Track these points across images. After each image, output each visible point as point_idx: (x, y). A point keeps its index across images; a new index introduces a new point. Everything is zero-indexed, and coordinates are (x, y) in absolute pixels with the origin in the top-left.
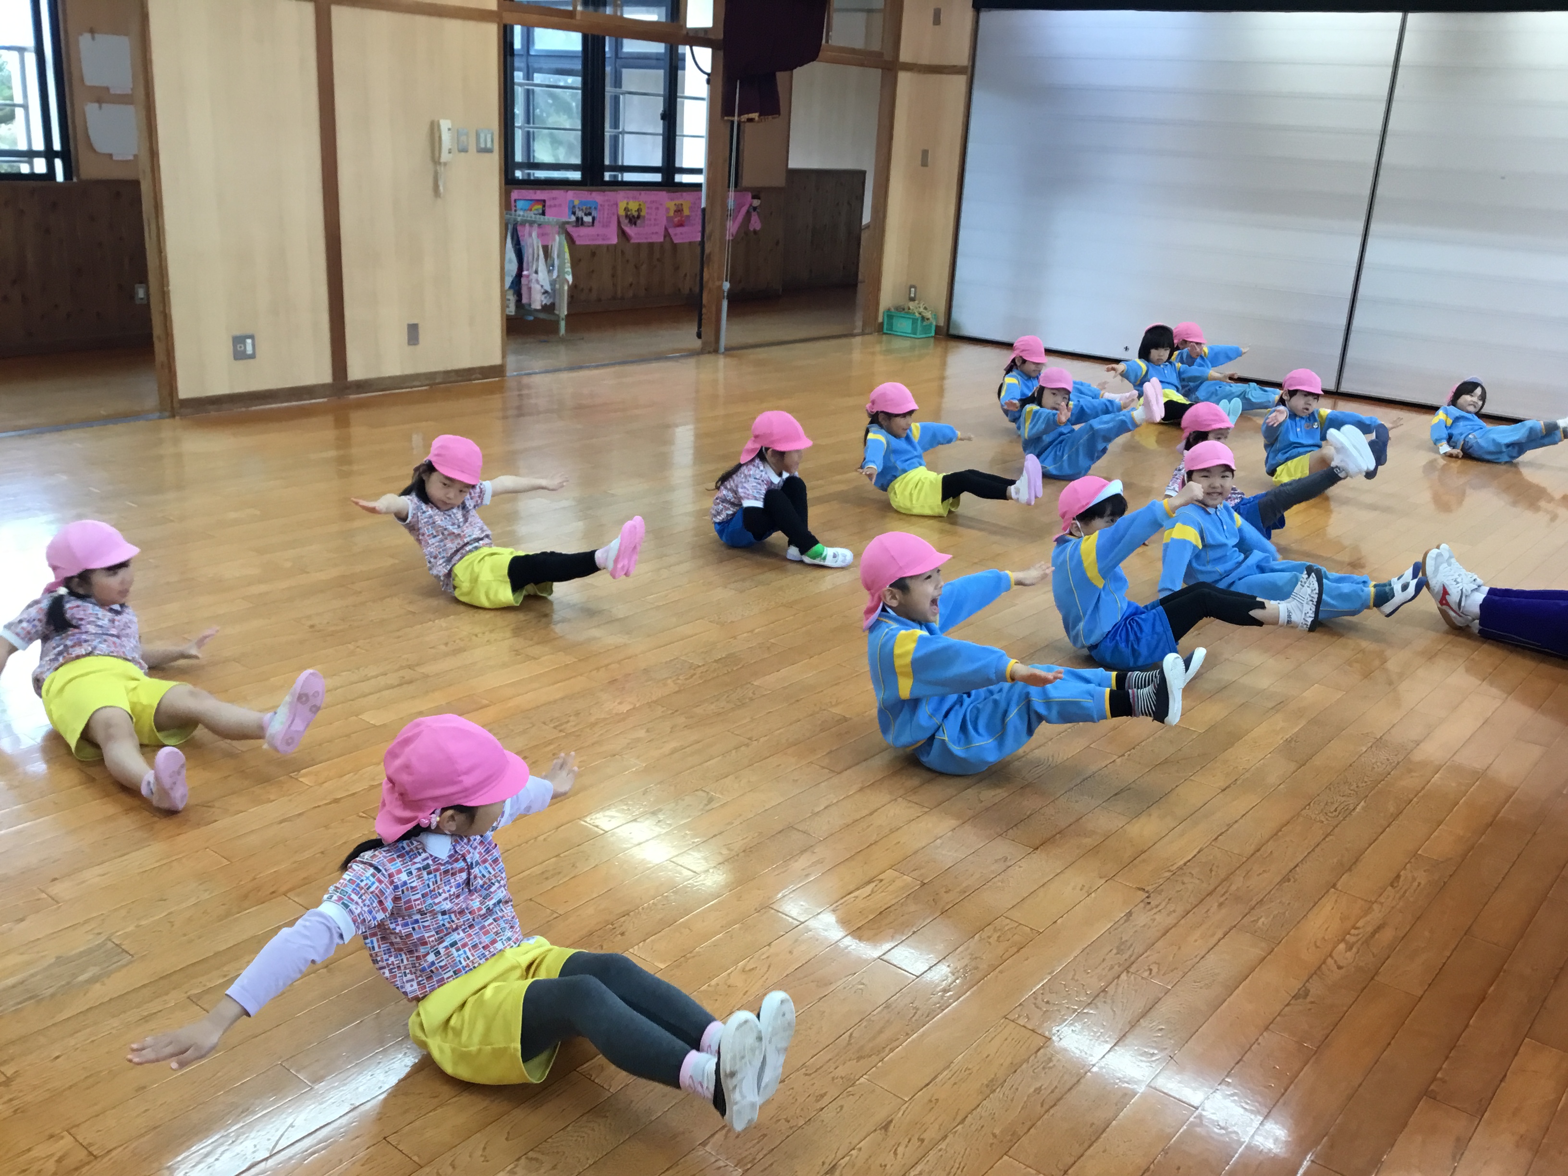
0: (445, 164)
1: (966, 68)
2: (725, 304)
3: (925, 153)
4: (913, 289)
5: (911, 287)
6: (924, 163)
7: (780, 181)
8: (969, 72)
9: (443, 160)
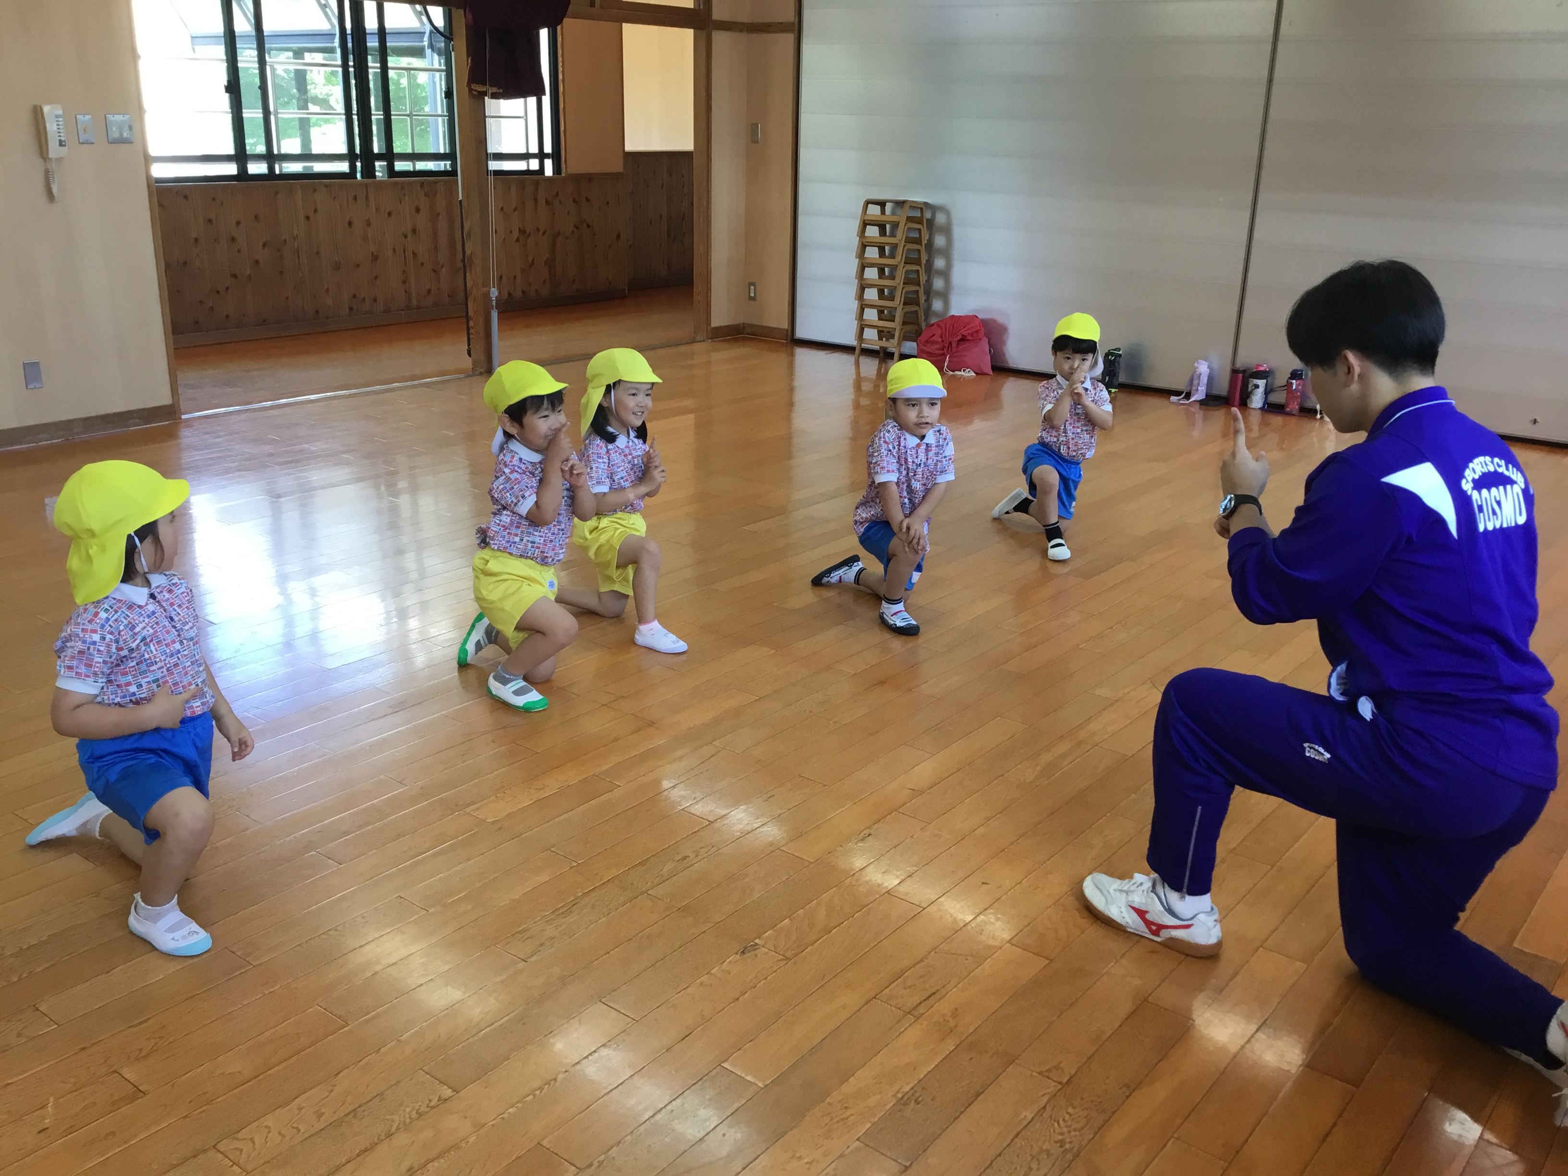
0: (59, 160)
1: (794, 23)
2: (495, 315)
3: (755, 126)
4: (752, 287)
5: (751, 284)
6: (756, 142)
7: (617, 166)
8: (796, 28)
9: (52, 155)
